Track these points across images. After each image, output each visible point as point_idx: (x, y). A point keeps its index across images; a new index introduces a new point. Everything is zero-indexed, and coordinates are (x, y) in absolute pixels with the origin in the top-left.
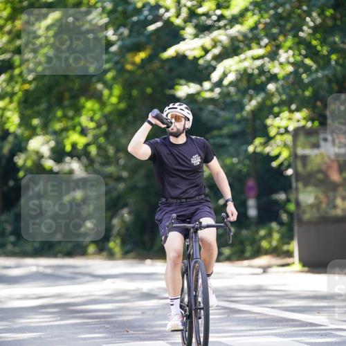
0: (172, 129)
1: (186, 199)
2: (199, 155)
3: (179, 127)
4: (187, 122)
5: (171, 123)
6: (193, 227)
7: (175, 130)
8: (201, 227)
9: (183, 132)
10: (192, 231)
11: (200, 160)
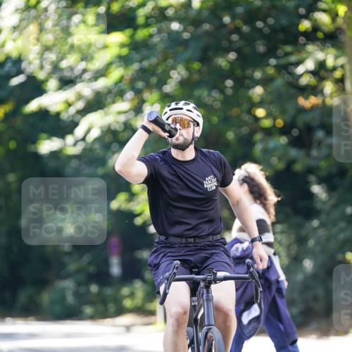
0: (177, 139)
1: (194, 237)
2: (215, 176)
3: (186, 136)
4: (196, 128)
5: (176, 130)
6: (204, 280)
7: (181, 140)
8: (216, 280)
9: (191, 143)
10: (202, 284)
11: (216, 184)
